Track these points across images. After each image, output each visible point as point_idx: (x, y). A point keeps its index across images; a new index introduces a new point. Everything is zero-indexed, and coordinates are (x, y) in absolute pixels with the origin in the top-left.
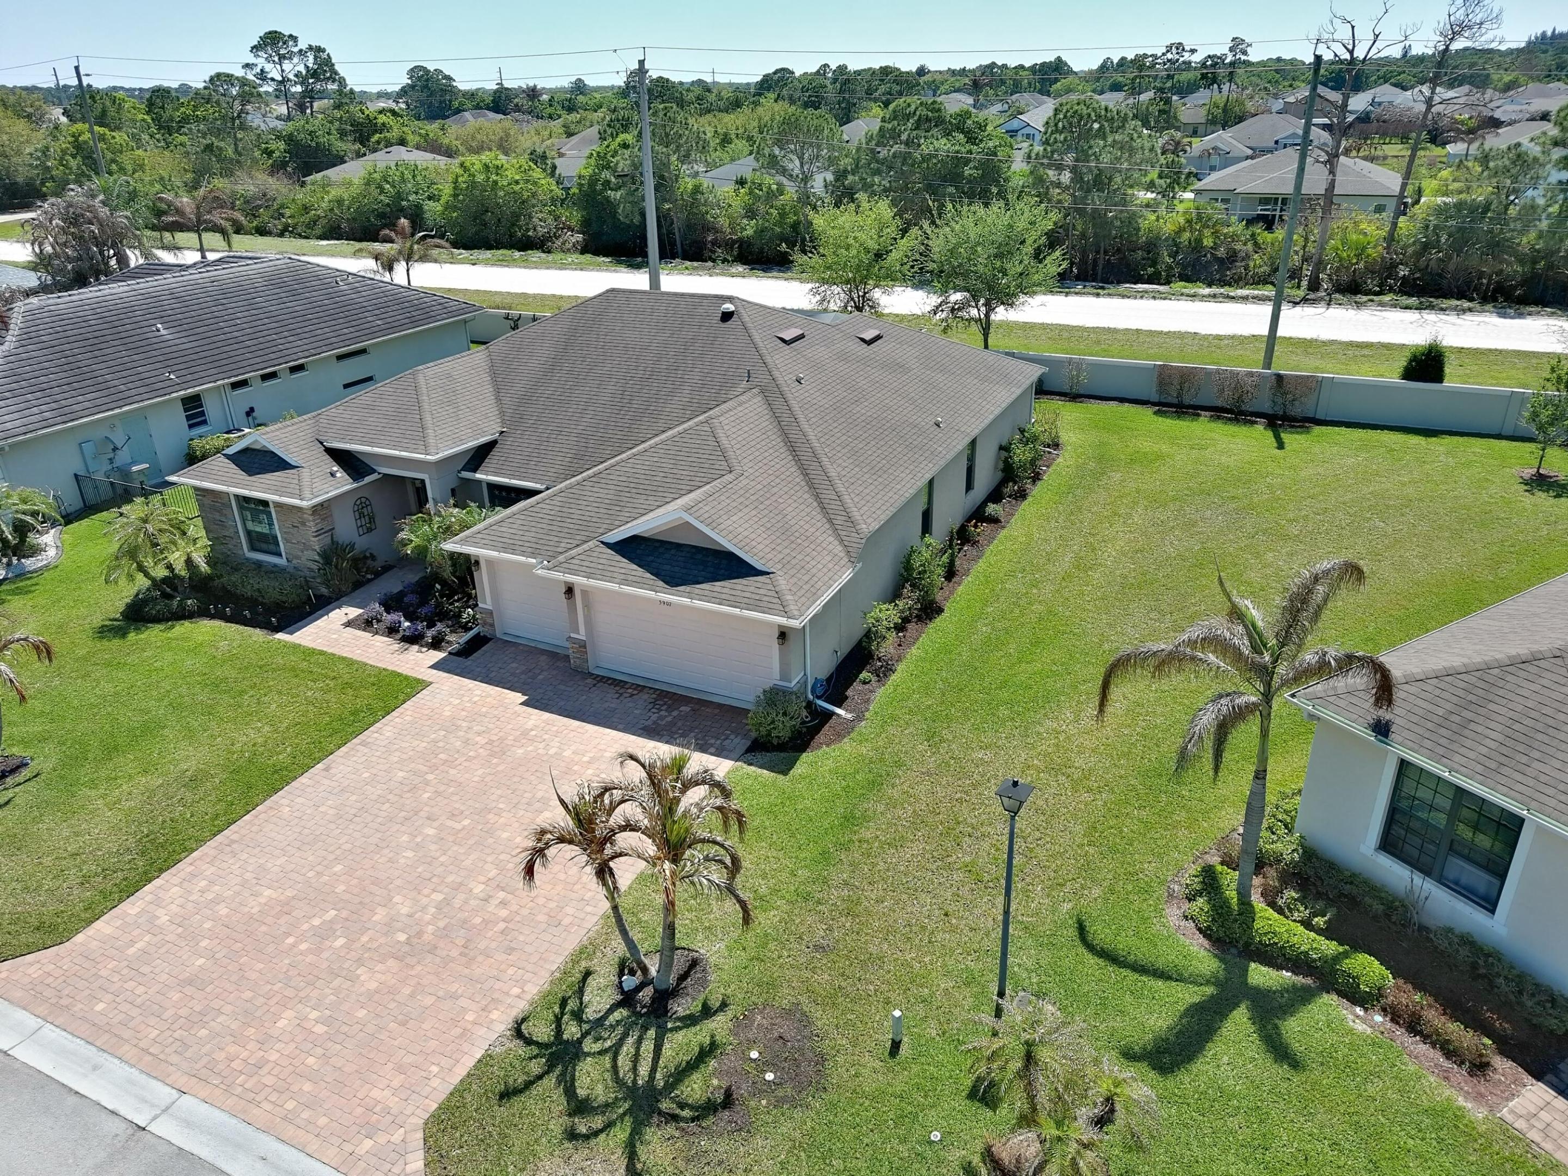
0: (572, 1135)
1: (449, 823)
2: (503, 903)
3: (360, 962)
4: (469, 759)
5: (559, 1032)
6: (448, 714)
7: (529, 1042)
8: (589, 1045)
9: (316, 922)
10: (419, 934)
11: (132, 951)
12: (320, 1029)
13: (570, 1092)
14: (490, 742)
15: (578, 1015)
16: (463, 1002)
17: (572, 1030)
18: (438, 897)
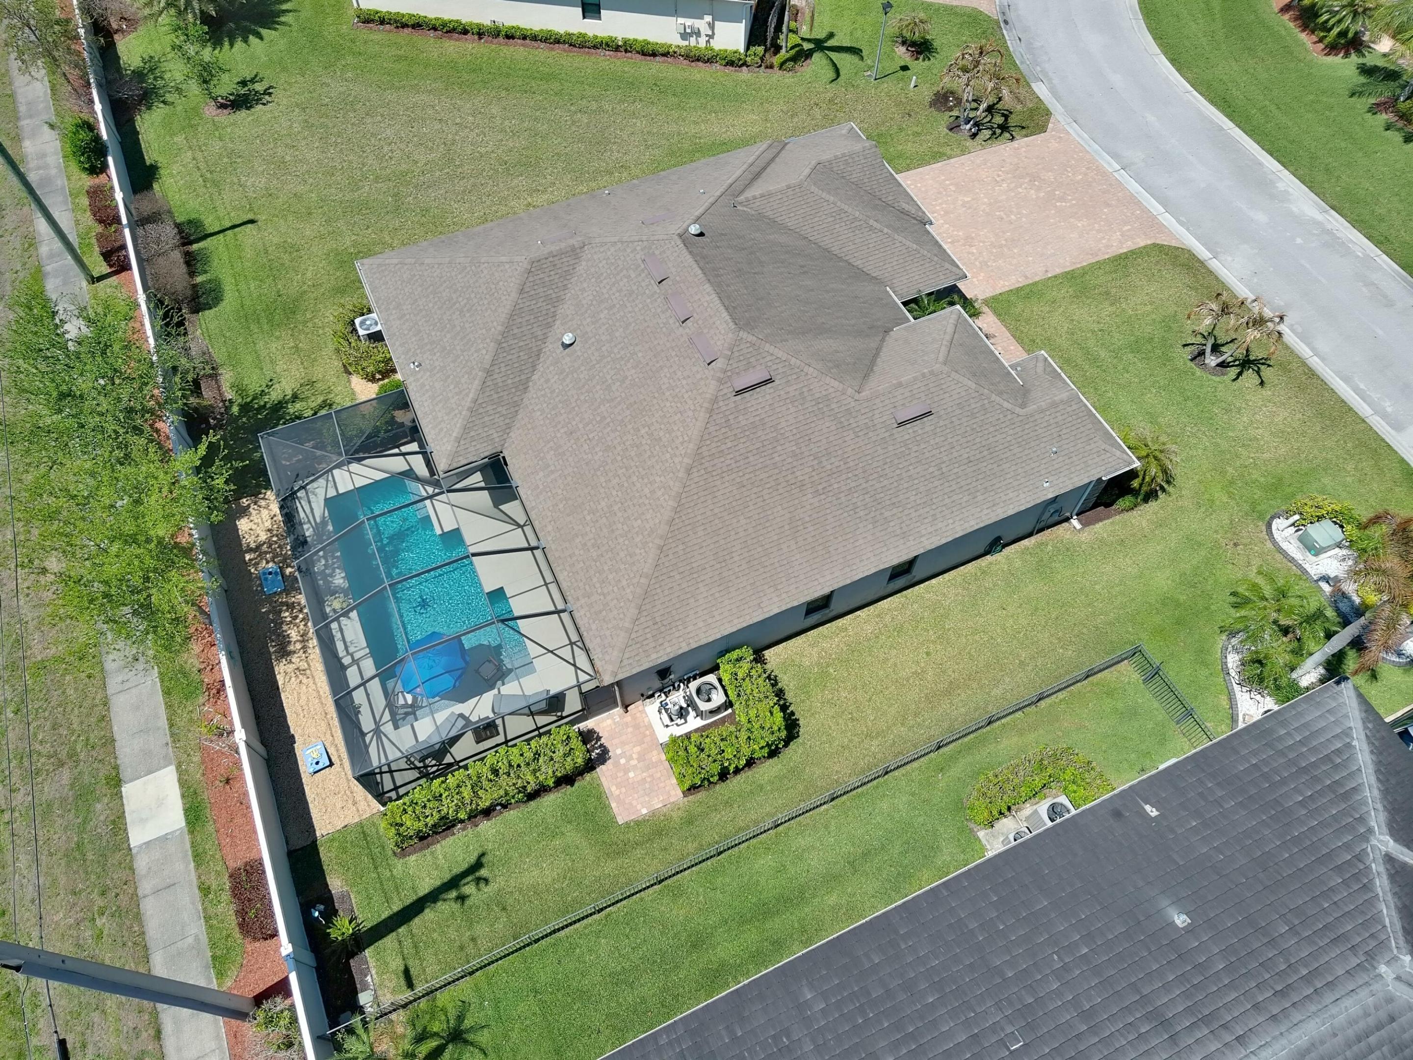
0: (1011, 113)
1: (1004, 216)
2: (999, 176)
3: (1052, 183)
4: (984, 242)
5: (1002, 133)
6: (982, 274)
7: (1012, 135)
8: (996, 126)
9: (1064, 204)
10: (1031, 181)
11: (1129, 227)
12: (1069, 170)
13: (1006, 120)
14: (971, 246)
15: (994, 133)
16: (1024, 154)
17: (998, 131)
18: (1020, 190)
